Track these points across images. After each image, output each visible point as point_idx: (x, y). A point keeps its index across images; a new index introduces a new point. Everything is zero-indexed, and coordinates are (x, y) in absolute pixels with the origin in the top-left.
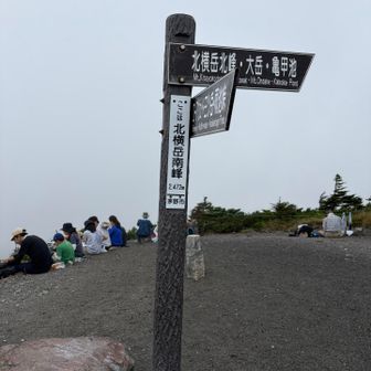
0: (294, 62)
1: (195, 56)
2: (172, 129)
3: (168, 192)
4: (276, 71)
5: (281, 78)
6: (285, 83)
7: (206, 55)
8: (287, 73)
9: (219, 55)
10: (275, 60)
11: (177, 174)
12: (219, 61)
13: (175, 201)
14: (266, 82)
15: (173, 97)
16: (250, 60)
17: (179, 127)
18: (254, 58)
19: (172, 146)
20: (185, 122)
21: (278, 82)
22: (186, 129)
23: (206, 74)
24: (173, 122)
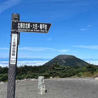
0: (46, 26)
1: (19, 24)
2: (12, 43)
3: (11, 59)
4: (41, 28)
5: (42, 30)
7: (22, 24)
8: (44, 28)
9: (25, 24)
10: (41, 25)
11: (13, 55)
13: (13, 62)
14: (38, 31)
15: (13, 35)
16: (34, 25)
17: (14, 42)
19: (12, 47)
20: (16, 41)
21: (42, 31)
22: (16, 43)
23: (22, 29)
24: (13, 41)
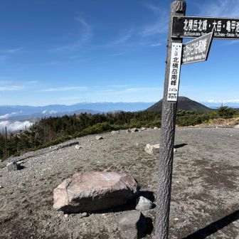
1: (186, 22)
2: (172, 60)
3: (169, 92)
4: (228, 29)
6: (233, 35)
7: (191, 21)
8: (235, 30)
9: (198, 21)
10: (229, 23)
11: (173, 83)
12: (198, 25)
13: (172, 97)
14: (223, 35)
15: (173, 44)
16: (215, 23)
17: (176, 59)
18: (217, 22)
19: (171, 68)
20: (179, 56)
21: (229, 35)
22: (179, 60)
23: (191, 31)
24: (173, 56)
